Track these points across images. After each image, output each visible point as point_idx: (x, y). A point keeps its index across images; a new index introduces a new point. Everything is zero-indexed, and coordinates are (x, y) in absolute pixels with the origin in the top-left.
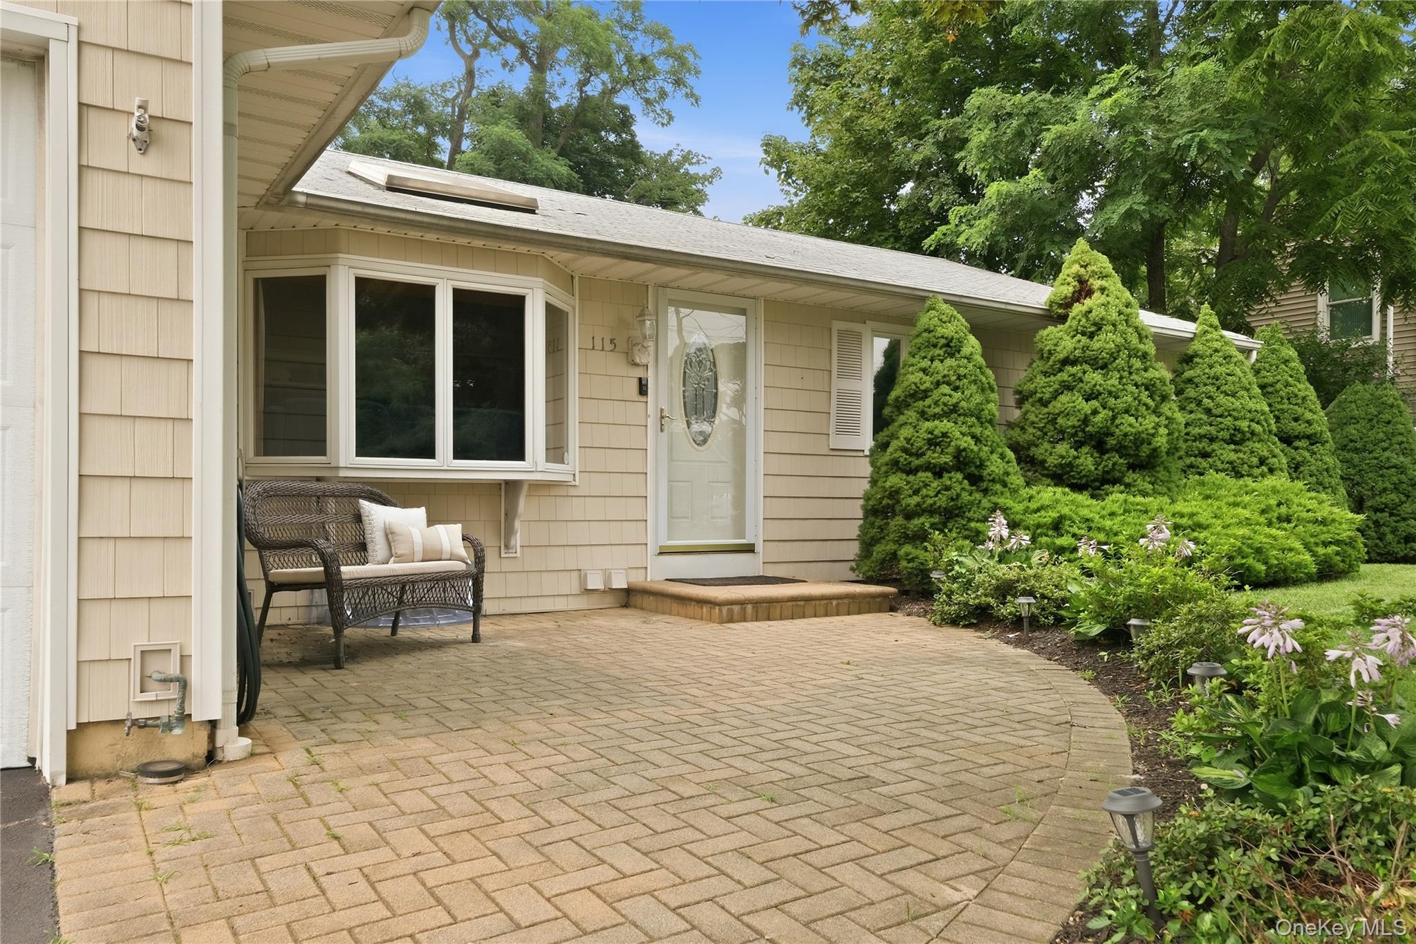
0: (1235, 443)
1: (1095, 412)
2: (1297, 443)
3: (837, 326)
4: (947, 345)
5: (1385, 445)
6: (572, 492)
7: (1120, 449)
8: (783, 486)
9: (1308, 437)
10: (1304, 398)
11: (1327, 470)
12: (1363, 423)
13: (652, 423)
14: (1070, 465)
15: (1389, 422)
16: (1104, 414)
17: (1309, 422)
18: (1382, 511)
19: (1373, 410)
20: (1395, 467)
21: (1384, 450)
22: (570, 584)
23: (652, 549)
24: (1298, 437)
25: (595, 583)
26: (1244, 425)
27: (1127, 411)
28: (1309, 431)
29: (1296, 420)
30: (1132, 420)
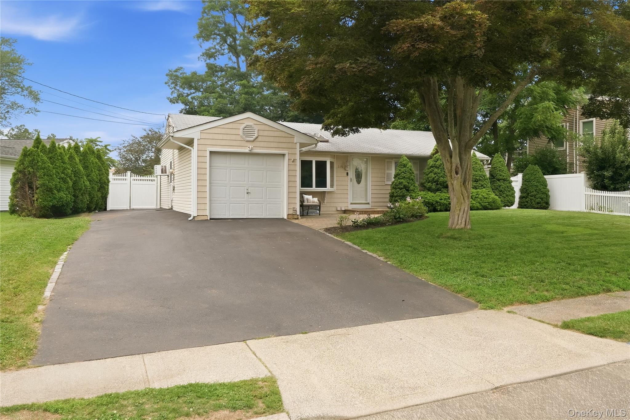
0: (476, 182)
1: (435, 177)
2: (501, 181)
3: (386, 160)
4: (404, 165)
5: (534, 180)
6: (335, 193)
7: (441, 184)
8: (375, 192)
9: (503, 179)
10: (503, 171)
11: (507, 187)
12: (530, 175)
13: (349, 181)
14: (431, 187)
15: (535, 175)
16: (437, 177)
17: (503, 176)
18: (532, 196)
19: (532, 172)
20: (535, 186)
21: (534, 181)
22: (334, 209)
23: (349, 203)
24: (501, 180)
25: (339, 209)
26: (478, 178)
27: (442, 177)
28: (503, 178)
29: (501, 175)
30: (442, 178)
